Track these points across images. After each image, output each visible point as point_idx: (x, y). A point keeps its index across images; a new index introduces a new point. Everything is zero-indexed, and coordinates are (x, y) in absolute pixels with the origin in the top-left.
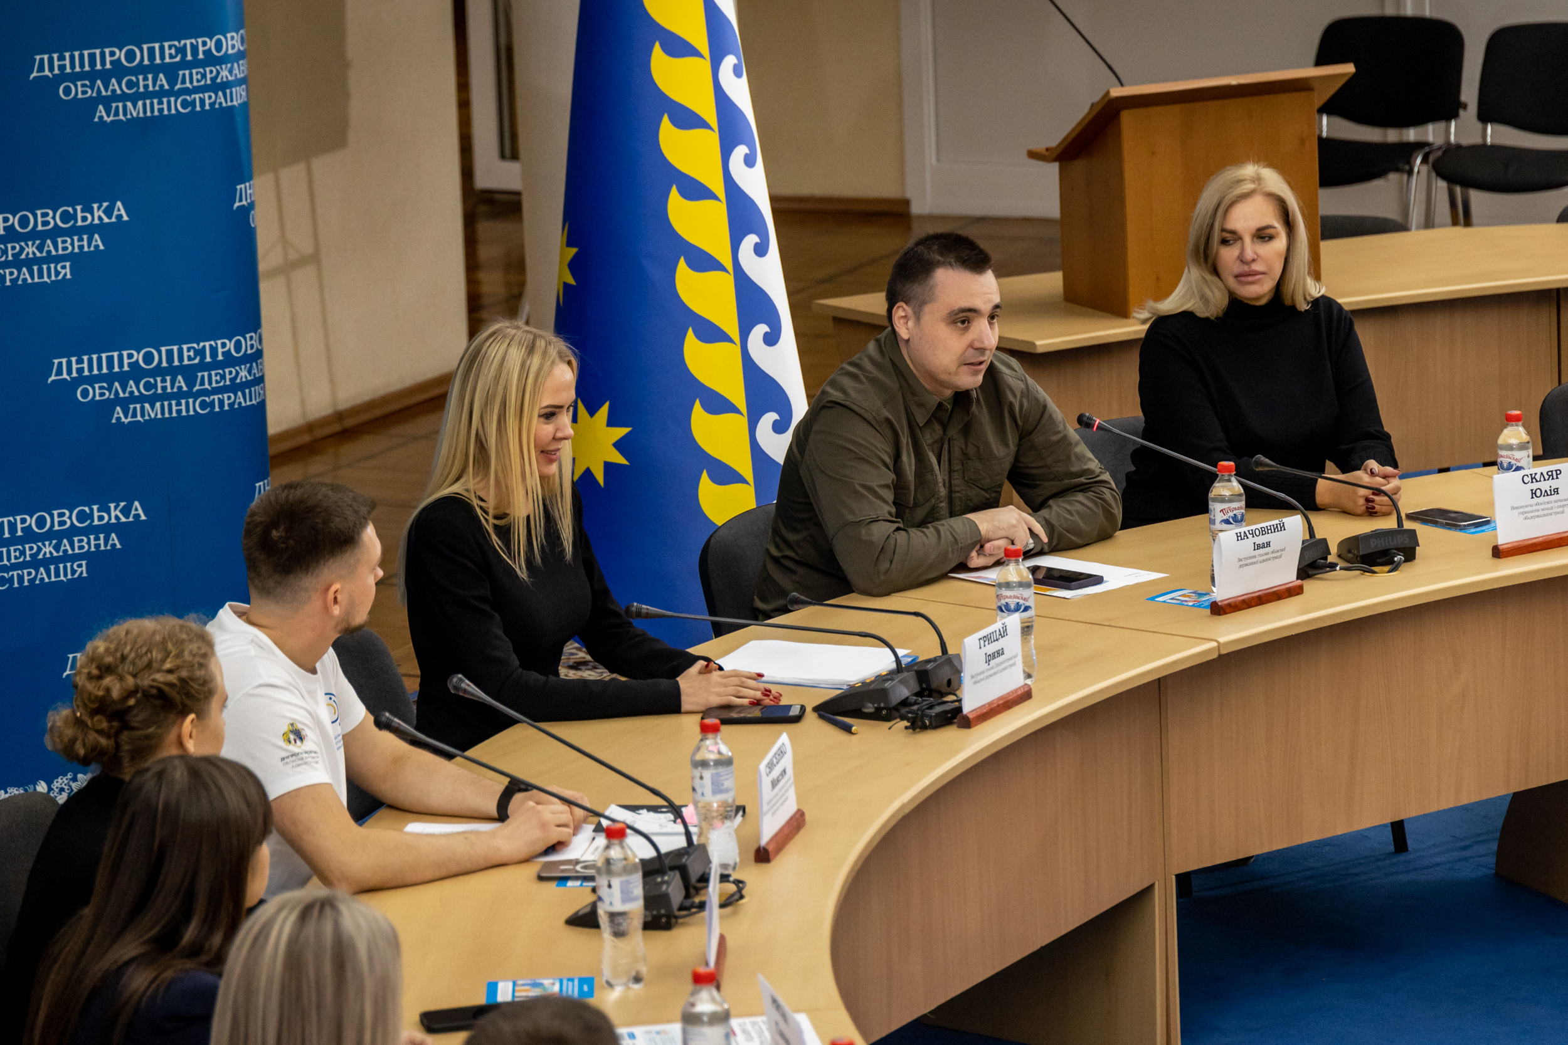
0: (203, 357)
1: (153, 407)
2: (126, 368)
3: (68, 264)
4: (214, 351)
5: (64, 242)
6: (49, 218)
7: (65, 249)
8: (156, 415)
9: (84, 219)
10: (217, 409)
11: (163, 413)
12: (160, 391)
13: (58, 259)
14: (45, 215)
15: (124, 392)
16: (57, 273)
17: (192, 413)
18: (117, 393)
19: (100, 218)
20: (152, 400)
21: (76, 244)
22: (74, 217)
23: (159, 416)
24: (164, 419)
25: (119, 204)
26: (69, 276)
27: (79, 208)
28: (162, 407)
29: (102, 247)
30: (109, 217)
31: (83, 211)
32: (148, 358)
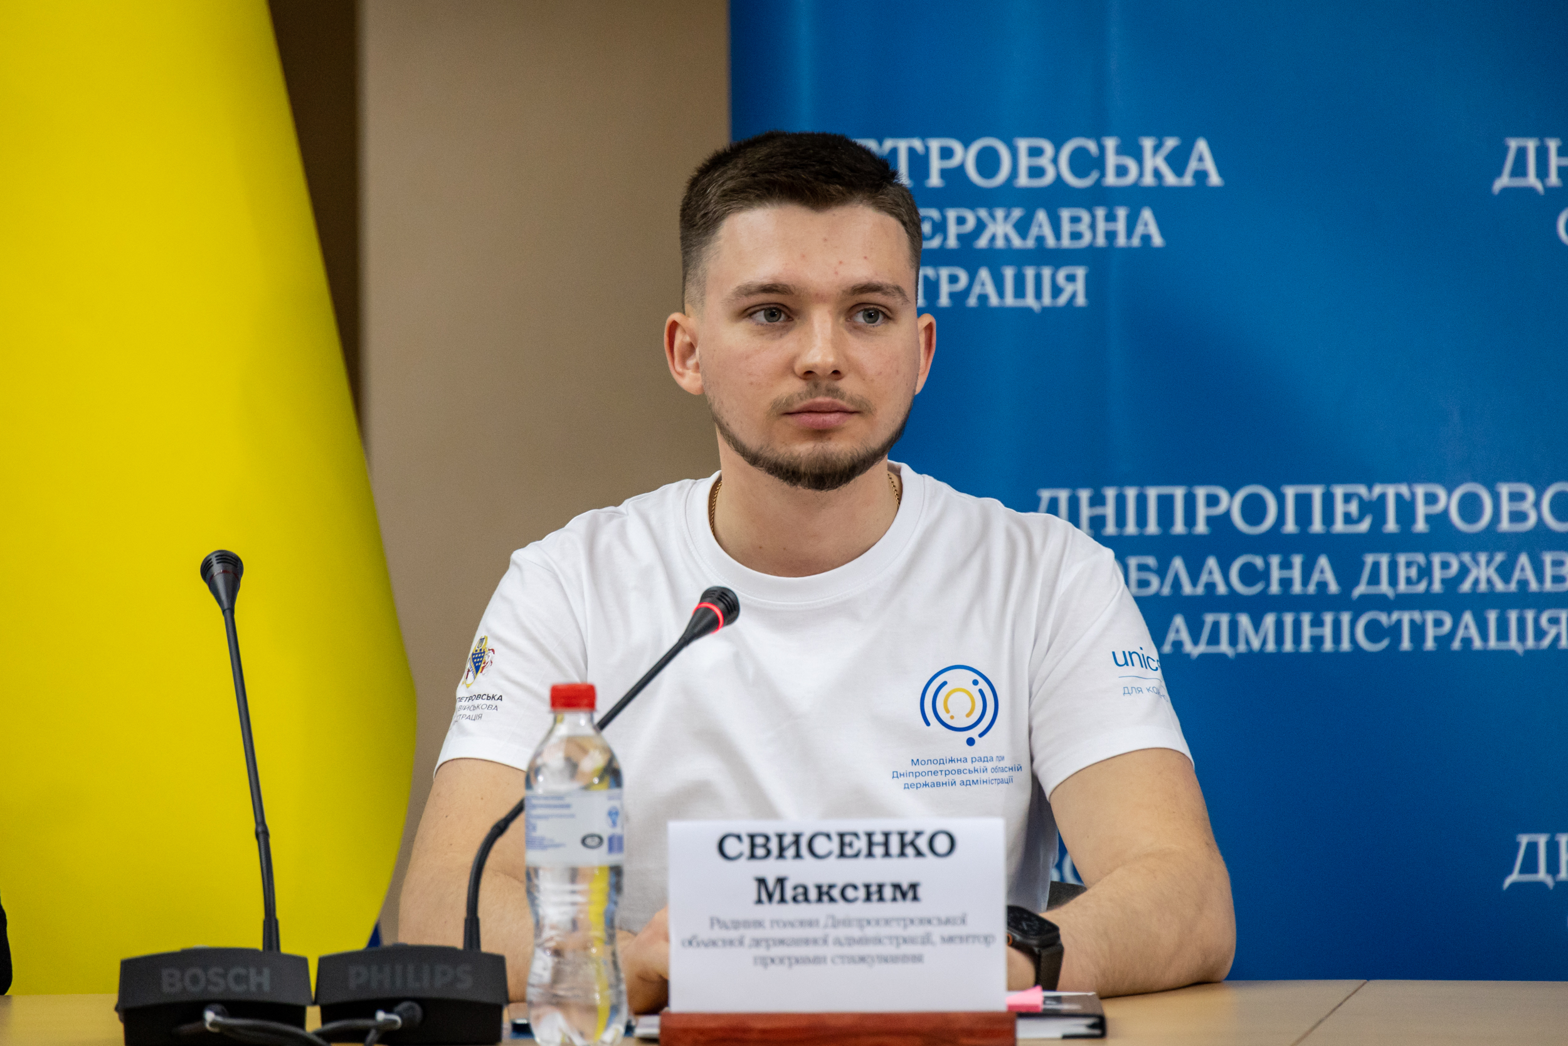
0: (1380, 519)
1: (1257, 624)
2: (1201, 528)
3: (1080, 272)
4: (1406, 509)
5: (1075, 220)
6: (1045, 161)
7: (1076, 236)
8: (1264, 642)
9: (1122, 171)
10: (1406, 644)
11: (1280, 639)
12: (1275, 588)
13: (1058, 258)
14: (1035, 152)
15: (1194, 582)
16: (1056, 291)
17: (1346, 645)
18: (1177, 584)
19: (1157, 174)
20: (1257, 607)
21: (1101, 226)
22: (1099, 163)
23: (1271, 647)
24: (1279, 655)
25: (1202, 146)
26: (1081, 301)
27: (1111, 144)
28: (1279, 626)
29: (1158, 241)
30: (1179, 172)
31: (1120, 151)
32: (1254, 509)
